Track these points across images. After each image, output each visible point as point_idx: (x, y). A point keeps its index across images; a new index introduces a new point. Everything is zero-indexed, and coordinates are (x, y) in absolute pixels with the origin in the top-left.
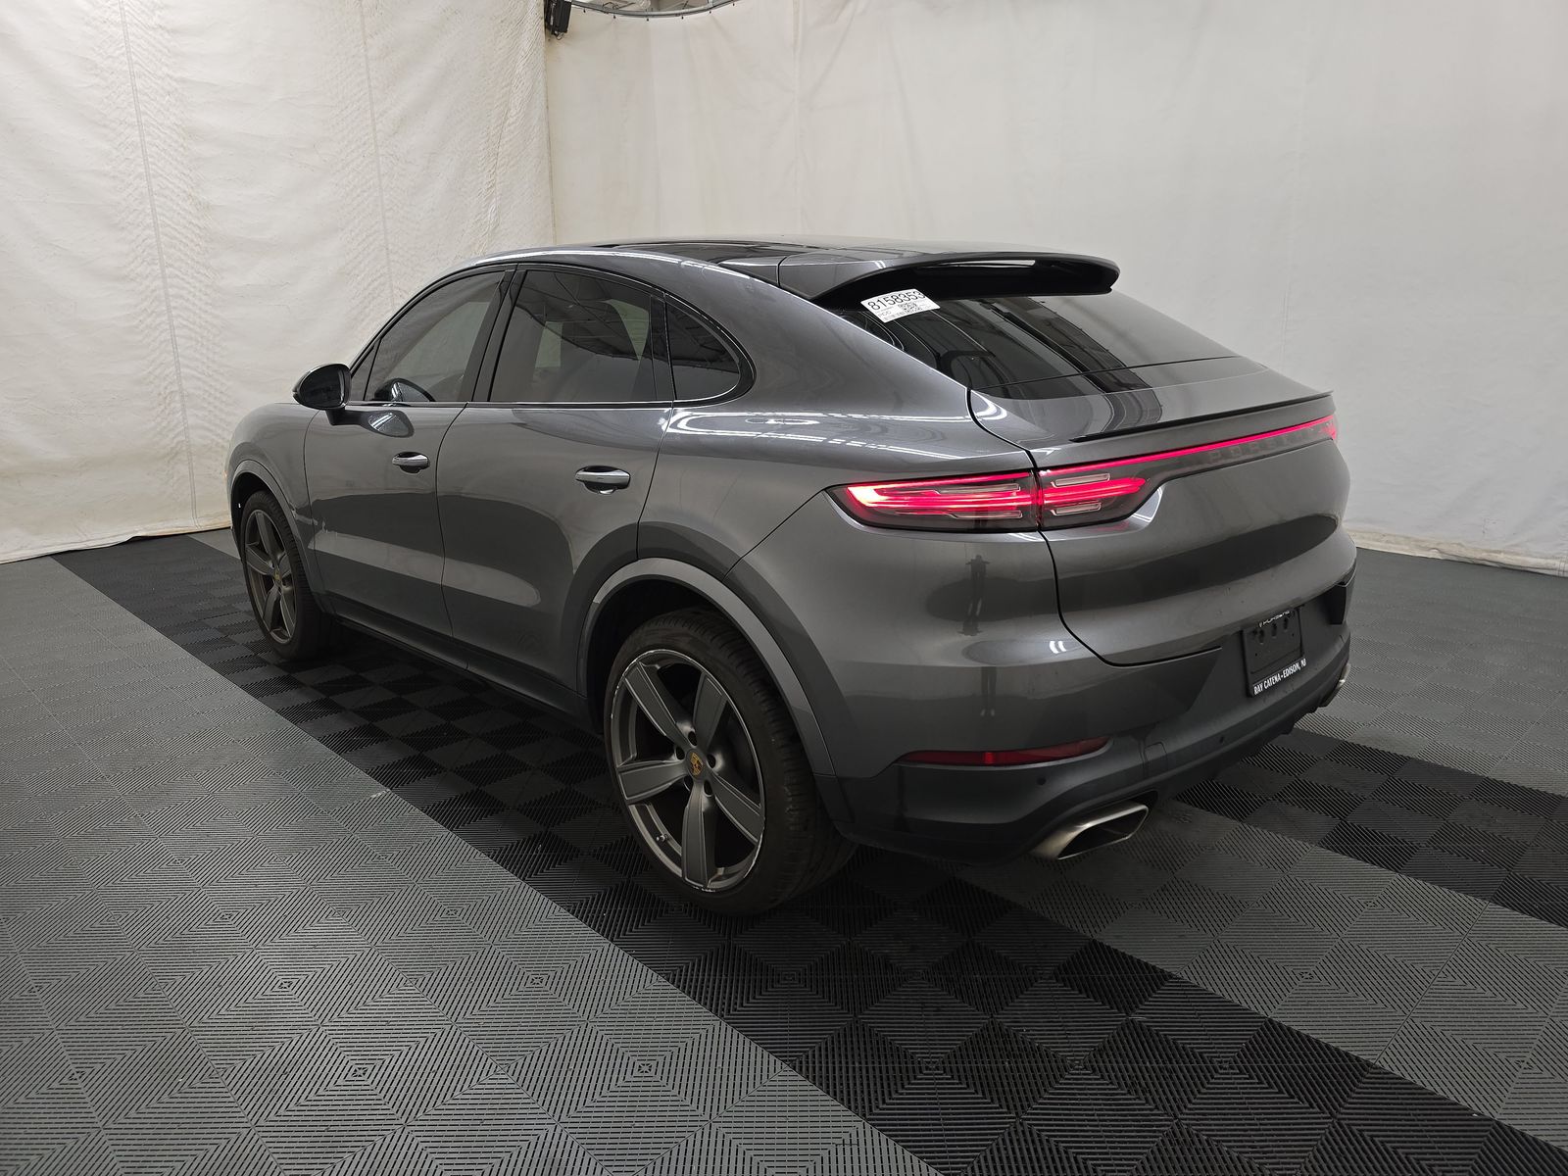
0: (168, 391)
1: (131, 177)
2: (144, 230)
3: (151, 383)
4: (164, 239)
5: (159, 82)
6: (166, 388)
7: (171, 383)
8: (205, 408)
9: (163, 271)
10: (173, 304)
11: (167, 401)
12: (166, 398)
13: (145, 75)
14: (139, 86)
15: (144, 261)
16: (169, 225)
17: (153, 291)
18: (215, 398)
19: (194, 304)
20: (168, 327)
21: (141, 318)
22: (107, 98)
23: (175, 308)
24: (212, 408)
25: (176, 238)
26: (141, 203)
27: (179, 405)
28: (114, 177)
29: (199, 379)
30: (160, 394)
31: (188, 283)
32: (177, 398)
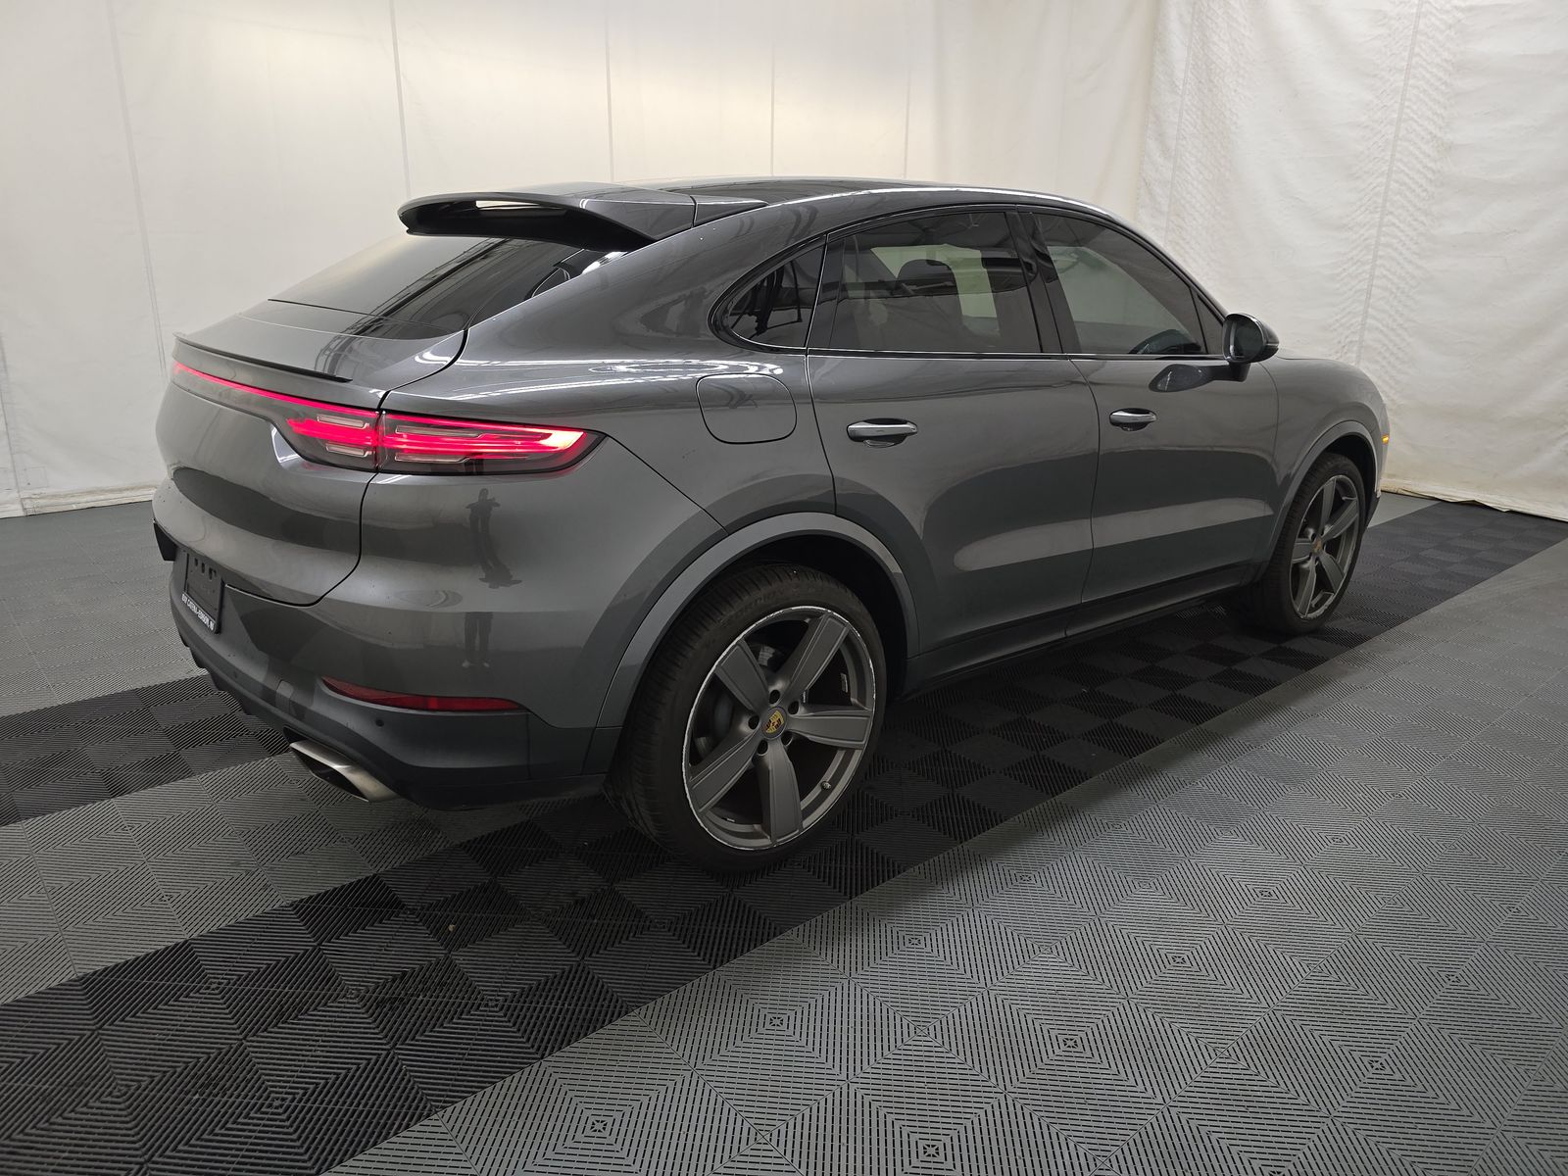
0: (1348, 340)
1: (1382, 125)
2: (1377, 177)
3: (1335, 330)
4: (1394, 186)
5: (1444, 17)
6: (1347, 337)
7: (1353, 333)
8: (1377, 362)
9: (1382, 218)
10: (1380, 253)
11: (1345, 350)
12: (1344, 347)
13: (1431, 13)
14: (1421, 26)
15: (1367, 209)
16: (1403, 171)
17: (1366, 239)
18: (1392, 353)
19: (1401, 254)
20: (1368, 276)
21: (1345, 266)
22: (1385, 46)
23: (1381, 257)
24: (1384, 363)
25: (1405, 184)
26: (1383, 150)
27: (1354, 355)
28: (1367, 127)
29: (1381, 331)
30: (1339, 342)
31: (1402, 231)
32: (1355, 348)
